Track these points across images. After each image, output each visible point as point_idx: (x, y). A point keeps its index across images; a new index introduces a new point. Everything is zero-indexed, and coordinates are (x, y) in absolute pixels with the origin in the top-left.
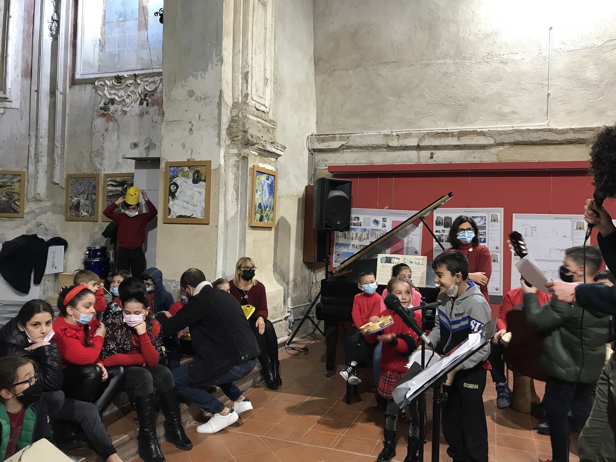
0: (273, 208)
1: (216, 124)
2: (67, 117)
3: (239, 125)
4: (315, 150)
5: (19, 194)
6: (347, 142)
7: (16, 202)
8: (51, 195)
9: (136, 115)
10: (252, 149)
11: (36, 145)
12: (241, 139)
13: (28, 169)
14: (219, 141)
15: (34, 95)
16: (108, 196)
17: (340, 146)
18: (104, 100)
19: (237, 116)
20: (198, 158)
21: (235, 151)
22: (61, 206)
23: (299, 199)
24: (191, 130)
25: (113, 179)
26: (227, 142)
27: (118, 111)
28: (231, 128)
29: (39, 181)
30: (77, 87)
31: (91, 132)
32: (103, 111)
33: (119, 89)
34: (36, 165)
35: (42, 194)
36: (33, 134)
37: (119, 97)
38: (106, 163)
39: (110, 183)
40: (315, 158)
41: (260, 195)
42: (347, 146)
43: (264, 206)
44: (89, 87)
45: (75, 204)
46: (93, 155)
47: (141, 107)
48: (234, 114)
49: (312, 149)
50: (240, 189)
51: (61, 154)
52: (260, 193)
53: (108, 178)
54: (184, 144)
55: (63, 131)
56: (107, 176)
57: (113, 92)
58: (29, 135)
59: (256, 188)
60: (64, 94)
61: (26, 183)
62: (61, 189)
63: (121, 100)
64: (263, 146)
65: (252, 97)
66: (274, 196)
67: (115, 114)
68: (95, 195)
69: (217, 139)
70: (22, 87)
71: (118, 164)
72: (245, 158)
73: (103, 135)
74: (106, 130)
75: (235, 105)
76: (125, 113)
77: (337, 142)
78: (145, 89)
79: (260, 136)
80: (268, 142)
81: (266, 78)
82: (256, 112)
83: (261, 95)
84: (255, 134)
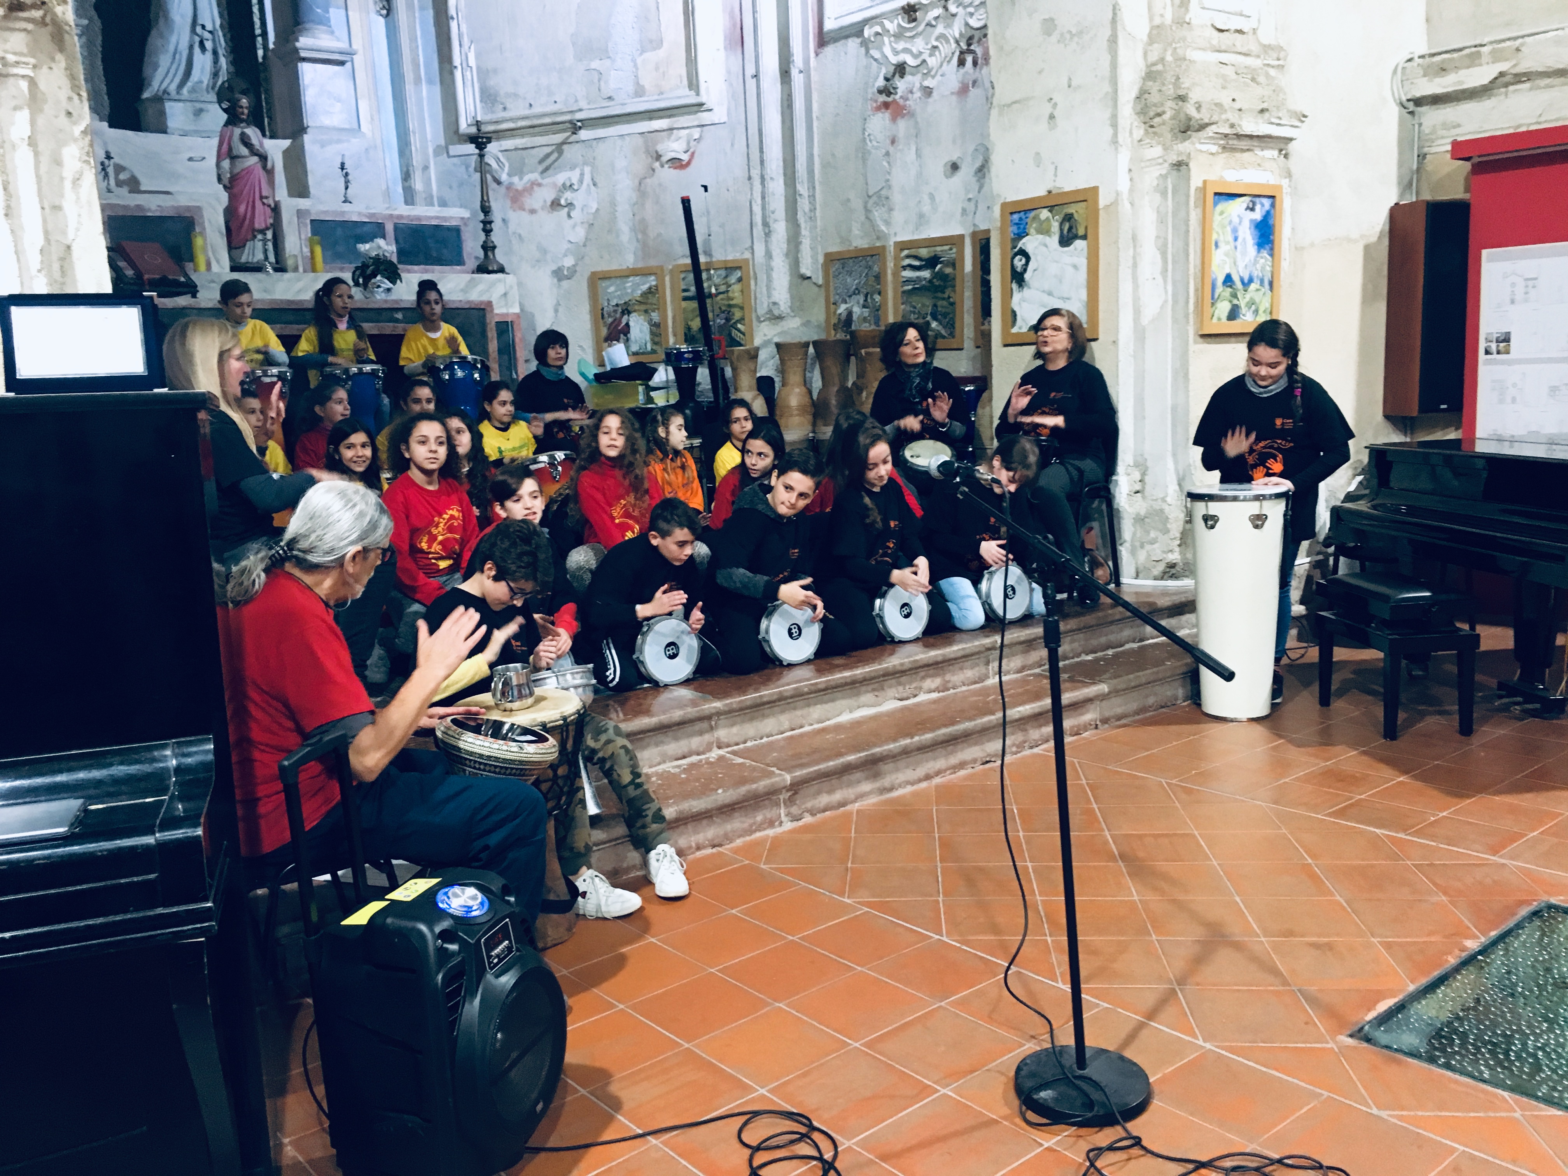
0: (1271, 284)
1: (1107, 93)
2: (815, 124)
3: (1164, 84)
4: (1418, 102)
5: (742, 308)
6: (1514, 62)
7: (739, 326)
8: (799, 305)
9: (952, 93)
10: (1200, 139)
11: (763, 198)
12: (1173, 118)
13: (753, 253)
14: (1115, 135)
15: (751, 83)
16: (904, 292)
17: (1496, 78)
18: (884, 71)
19: (1162, 60)
20: (1069, 184)
21: (1157, 151)
22: (819, 326)
23: (1367, 248)
24: (1052, 117)
25: (913, 252)
26: (1135, 132)
27: (915, 90)
28: (1146, 96)
29: (775, 275)
30: (829, 50)
31: (863, 153)
32: (883, 98)
33: (913, 37)
34: (766, 242)
35: (781, 303)
36: (756, 173)
37: (915, 57)
38: (898, 217)
39: (907, 262)
40: (1420, 125)
41: (1227, 254)
42: (1516, 75)
44: (853, 44)
45: (843, 317)
46: (871, 202)
47: (962, 71)
48: (1153, 57)
49: (1408, 100)
50: (1170, 246)
51: (811, 211)
52: (1228, 247)
53: (902, 250)
54: (1038, 154)
55: (810, 157)
56: (902, 246)
57: (901, 46)
58: (750, 178)
59: (1215, 237)
60: (805, 71)
61: (752, 283)
62: (816, 289)
63: (918, 62)
64: (1232, 126)
65: (1200, 3)
67: (907, 99)
68: (879, 294)
69: (1111, 131)
70: (729, 72)
71: (921, 216)
72: (1180, 165)
73: (887, 154)
74: (893, 142)
75: (1156, 33)
76: (928, 91)
77: (1485, 67)
78: (967, 24)
79: (1226, 99)
80: (1250, 110)
82: (1216, 39)
84: (1210, 99)
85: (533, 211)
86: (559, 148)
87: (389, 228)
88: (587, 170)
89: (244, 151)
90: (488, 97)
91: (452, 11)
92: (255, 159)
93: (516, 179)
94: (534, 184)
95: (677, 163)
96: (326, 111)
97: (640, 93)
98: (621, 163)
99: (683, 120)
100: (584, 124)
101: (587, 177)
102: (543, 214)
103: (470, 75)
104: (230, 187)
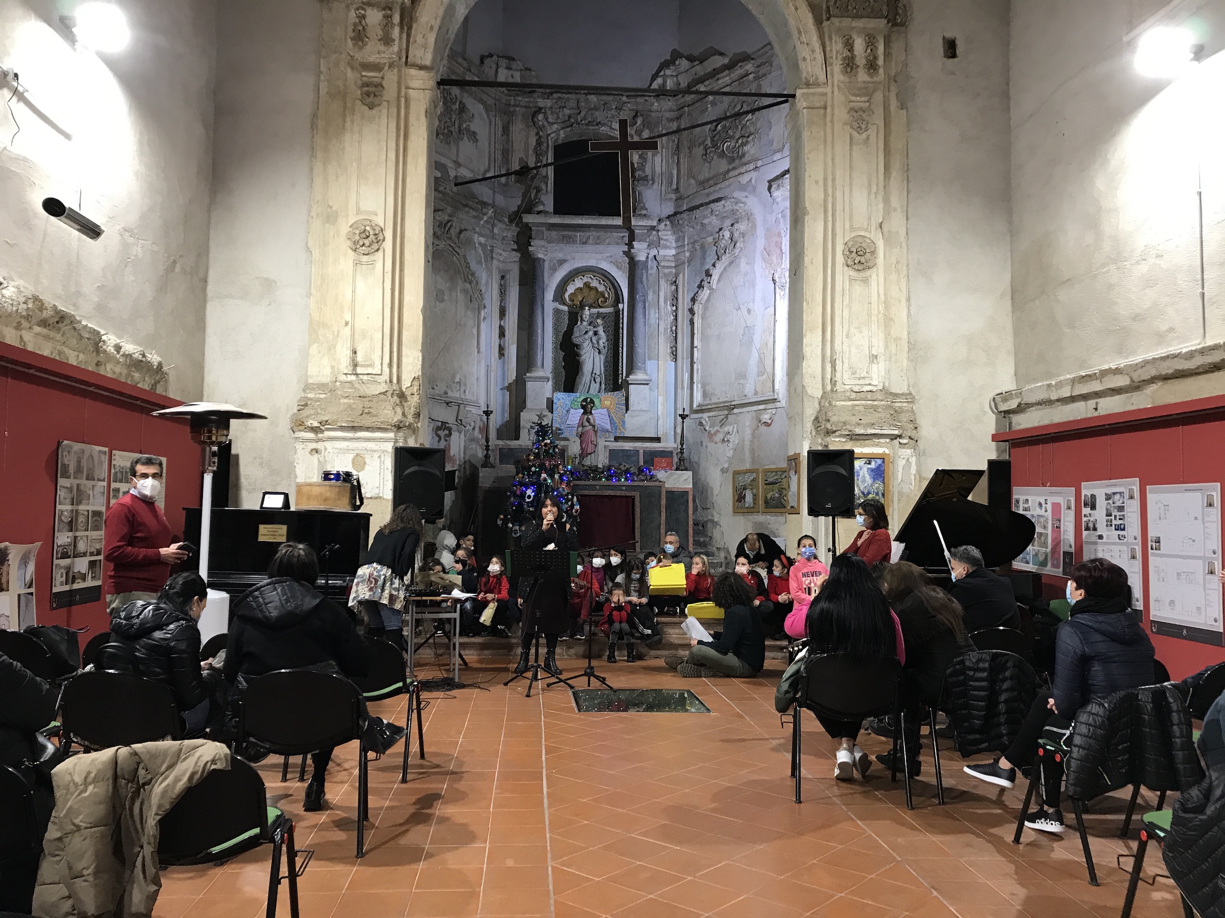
0: (883, 495)
3: (823, 415)
4: (1001, 412)
10: (834, 436)
12: (824, 428)
14: (803, 434)
17: (1019, 406)
19: (824, 405)
21: (820, 441)
26: (812, 433)
28: (816, 420)
42: (1025, 404)
49: (997, 412)
64: (850, 431)
65: (843, 383)
66: (884, 480)
75: (824, 395)
79: (855, 419)
80: (867, 424)
81: (873, 355)
82: (853, 396)
83: (862, 375)
84: (843, 420)
85: (716, 443)
86: (727, 417)
87: (641, 452)
88: (735, 426)
89: (588, 424)
90: (705, 395)
91: (695, 360)
92: (591, 427)
93: (711, 429)
94: (718, 431)
95: (767, 424)
96: (639, 403)
97: (756, 393)
98: (747, 423)
99: (770, 406)
100: (735, 407)
101: (735, 429)
102: (719, 444)
103: (699, 385)
104: (581, 437)
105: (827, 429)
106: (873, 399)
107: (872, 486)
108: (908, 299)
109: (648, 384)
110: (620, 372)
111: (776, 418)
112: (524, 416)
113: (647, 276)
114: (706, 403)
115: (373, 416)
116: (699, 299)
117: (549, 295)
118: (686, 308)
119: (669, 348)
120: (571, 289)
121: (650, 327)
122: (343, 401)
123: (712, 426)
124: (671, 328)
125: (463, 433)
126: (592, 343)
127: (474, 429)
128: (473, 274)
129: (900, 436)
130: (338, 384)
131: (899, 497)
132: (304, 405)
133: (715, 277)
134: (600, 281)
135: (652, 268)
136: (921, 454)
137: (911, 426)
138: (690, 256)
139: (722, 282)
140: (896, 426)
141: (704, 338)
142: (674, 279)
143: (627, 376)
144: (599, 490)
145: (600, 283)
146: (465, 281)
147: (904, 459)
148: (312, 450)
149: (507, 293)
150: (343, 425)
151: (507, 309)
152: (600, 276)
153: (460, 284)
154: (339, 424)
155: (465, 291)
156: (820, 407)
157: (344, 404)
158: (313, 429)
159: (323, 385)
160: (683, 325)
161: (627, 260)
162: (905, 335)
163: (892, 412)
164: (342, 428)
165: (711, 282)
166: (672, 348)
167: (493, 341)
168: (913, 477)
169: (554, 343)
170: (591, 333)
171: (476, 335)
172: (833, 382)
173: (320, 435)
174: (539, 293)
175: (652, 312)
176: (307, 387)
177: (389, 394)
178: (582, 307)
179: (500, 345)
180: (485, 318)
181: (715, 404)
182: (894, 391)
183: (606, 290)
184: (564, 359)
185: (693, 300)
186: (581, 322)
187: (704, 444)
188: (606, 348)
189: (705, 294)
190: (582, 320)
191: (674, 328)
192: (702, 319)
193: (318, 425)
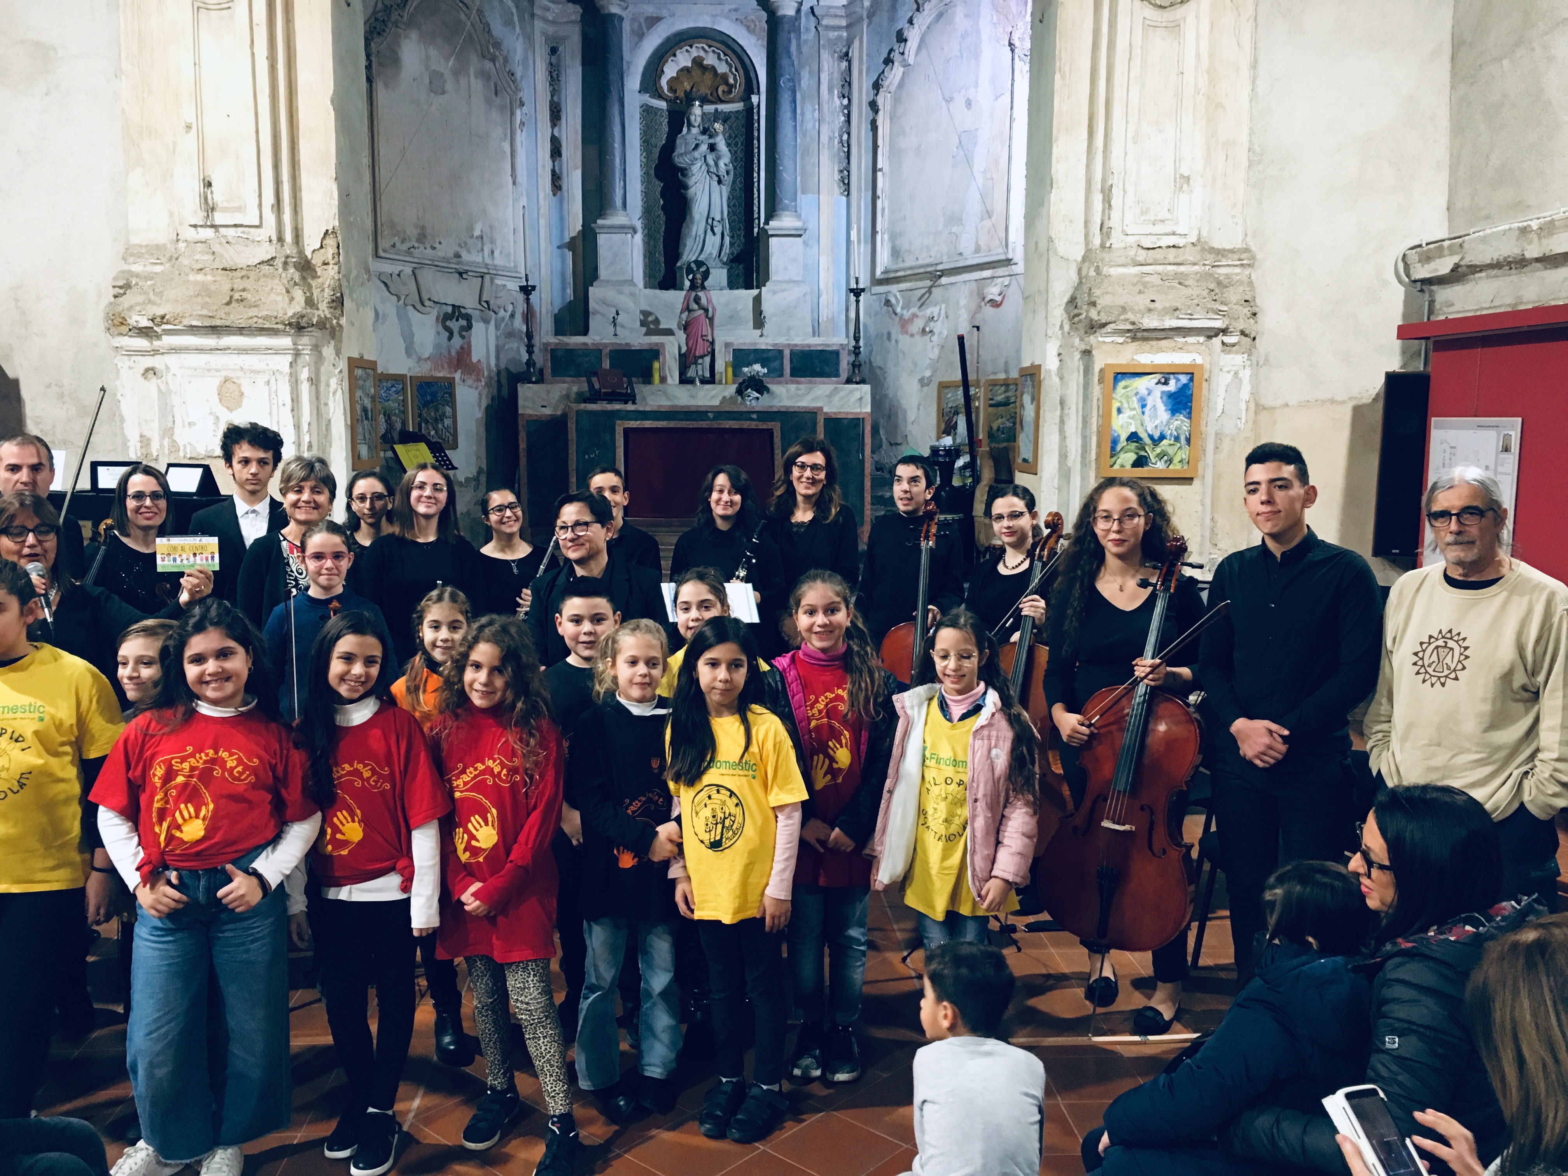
3: (1084, 293)
4: (1426, 282)
6: (1460, 257)
10: (1105, 334)
12: (1086, 318)
17: (1454, 269)
19: (1087, 275)
21: (1077, 341)
23: (1358, 408)
26: (1062, 327)
28: (1076, 301)
40: (1432, 303)
41: (1132, 418)
42: (1467, 267)
43: (1151, 437)
48: (1082, 273)
50: (1081, 410)
52: (1134, 412)
59: (1117, 405)
64: (1133, 323)
65: (1123, 231)
66: (1190, 413)
72: (1088, 353)
75: (1088, 255)
77: (1445, 259)
79: (1143, 301)
80: (1164, 309)
81: (1182, 176)
82: (1142, 256)
83: (1160, 217)
84: (1121, 303)
85: (912, 335)
86: (930, 291)
87: (787, 353)
88: (943, 306)
89: (695, 307)
90: (896, 253)
91: (879, 193)
92: (702, 312)
93: (905, 312)
94: (915, 316)
95: (995, 304)
96: (786, 269)
97: (977, 250)
98: (963, 302)
99: (1001, 271)
100: (944, 273)
101: (943, 312)
102: (917, 338)
103: (886, 237)
104: (685, 329)
105: (1091, 320)
106: (1178, 260)
107: (1168, 423)
108: (1254, 65)
109: (800, 236)
110: (756, 216)
111: (1009, 292)
112: (594, 292)
113: (799, 46)
114: (894, 267)
115: (250, 307)
116: (886, 83)
117: (633, 82)
118: (865, 101)
119: (836, 172)
120: (670, 70)
121: (804, 135)
122: (191, 278)
123: (906, 307)
124: (841, 136)
125: (493, 322)
126: (707, 165)
127: (512, 316)
128: (497, 45)
129: (1224, 331)
130: (182, 245)
131: (1216, 442)
132: (124, 288)
133: (912, 44)
134: (719, 55)
135: (807, 30)
136: (1261, 363)
137: (1246, 310)
138: (871, 6)
139: (924, 52)
140: (1218, 312)
141: (895, 153)
142: (844, 50)
143: (767, 222)
144: (714, 419)
145: (719, 58)
146: (484, 57)
147: (1229, 372)
148: (147, 370)
149: (563, 78)
150: (194, 323)
151: (563, 109)
152: (719, 45)
153: (475, 62)
154: (186, 322)
155: (484, 75)
156: (1080, 278)
157: (196, 283)
158: (144, 332)
159: (158, 247)
160: (859, 132)
161: (764, 15)
162: (1244, 138)
163: (1212, 286)
164: (193, 330)
165: (906, 53)
166: (841, 171)
167: (540, 164)
168: (1243, 406)
169: (645, 166)
170: (704, 148)
171: (509, 154)
172: (1105, 230)
173: (157, 343)
174: (613, 77)
175: (808, 108)
176: (130, 253)
177: (279, 263)
178: (689, 100)
179: (553, 172)
180: (522, 124)
181: (911, 268)
182: (1217, 245)
183: (730, 70)
184: (663, 194)
185: (877, 86)
186: (689, 129)
187: (893, 337)
188: (732, 173)
189: (895, 74)
190: (690, 125)
191: (845, 137)
192: (891, 119)
193: (150, 324)
